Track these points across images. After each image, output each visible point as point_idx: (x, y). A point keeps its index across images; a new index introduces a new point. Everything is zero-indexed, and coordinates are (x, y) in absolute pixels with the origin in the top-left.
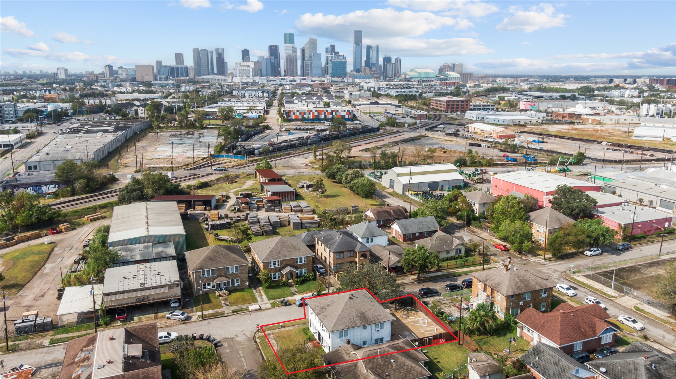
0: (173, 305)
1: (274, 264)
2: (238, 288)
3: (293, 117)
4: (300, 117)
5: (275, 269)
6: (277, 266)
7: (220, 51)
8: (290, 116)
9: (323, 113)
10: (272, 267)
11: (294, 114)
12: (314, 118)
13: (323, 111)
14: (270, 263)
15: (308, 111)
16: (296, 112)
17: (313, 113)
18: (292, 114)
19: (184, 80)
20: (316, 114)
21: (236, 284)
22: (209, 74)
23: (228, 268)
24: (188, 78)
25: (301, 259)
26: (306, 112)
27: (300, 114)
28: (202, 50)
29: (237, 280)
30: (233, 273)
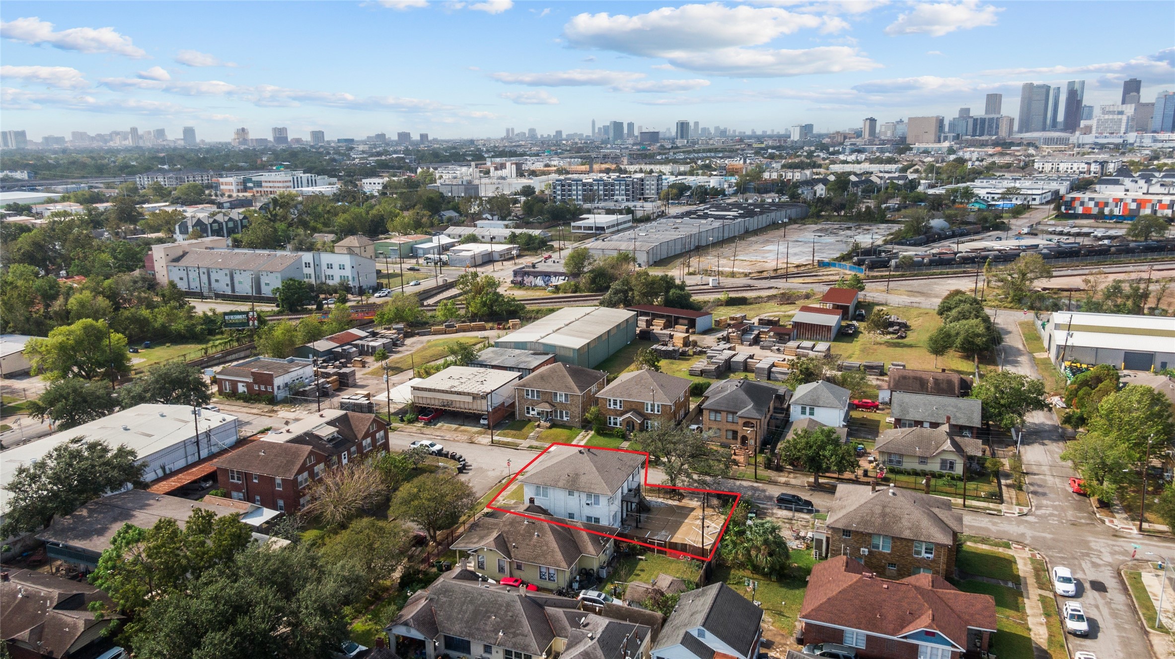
0: (482, 422)
1: (615, 404)
2: (567, 424)
3: (1080, 210)
4: (1095, 211)
5: (615, 410)
6: (618, 407)
7: (1077, 87)
8: (1074, 209)
9: (1149, 205)
10: (612, 407)
11: (1082, 204)
12: (1127, 213)
13: (1150, 201)
14: (610, 400)
15: (1114, 200)
16: (1086, 200)
17: (1126, 204)
18: (1077, 203)
19: (987, 141)
20: (1133, 206)
21: (565, 419)
22: (1044, 129)
23: (556, 394)
24: (994, 137)
25: (653, 406)
26: (1111, 201)
27: (1097, 204)
28: (1039, 87)
29: (567, 413)
30: (561, 403)
